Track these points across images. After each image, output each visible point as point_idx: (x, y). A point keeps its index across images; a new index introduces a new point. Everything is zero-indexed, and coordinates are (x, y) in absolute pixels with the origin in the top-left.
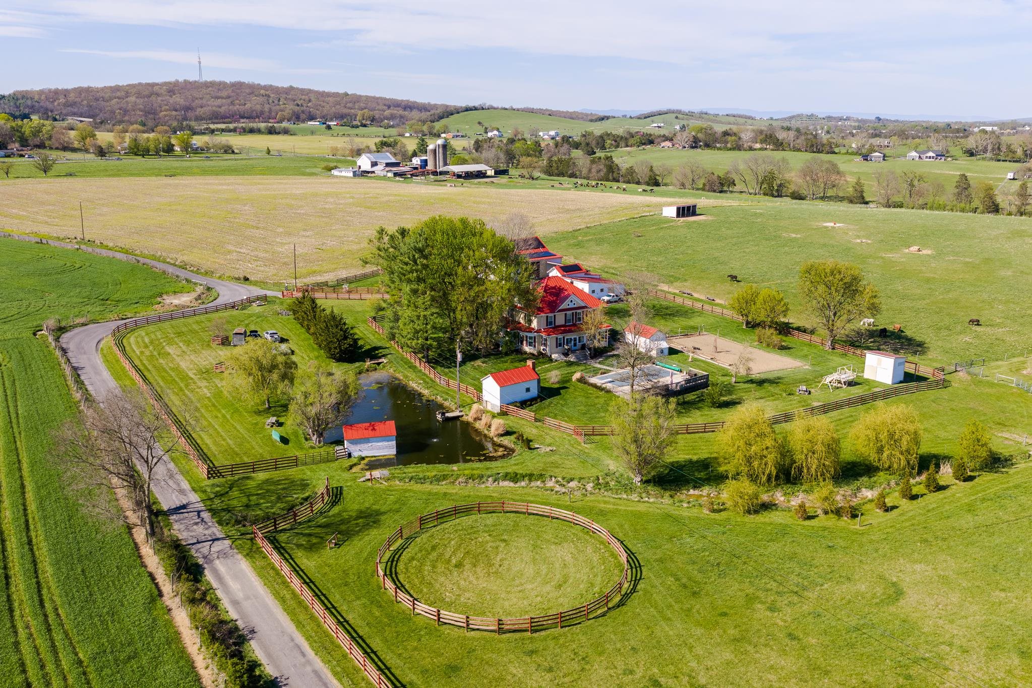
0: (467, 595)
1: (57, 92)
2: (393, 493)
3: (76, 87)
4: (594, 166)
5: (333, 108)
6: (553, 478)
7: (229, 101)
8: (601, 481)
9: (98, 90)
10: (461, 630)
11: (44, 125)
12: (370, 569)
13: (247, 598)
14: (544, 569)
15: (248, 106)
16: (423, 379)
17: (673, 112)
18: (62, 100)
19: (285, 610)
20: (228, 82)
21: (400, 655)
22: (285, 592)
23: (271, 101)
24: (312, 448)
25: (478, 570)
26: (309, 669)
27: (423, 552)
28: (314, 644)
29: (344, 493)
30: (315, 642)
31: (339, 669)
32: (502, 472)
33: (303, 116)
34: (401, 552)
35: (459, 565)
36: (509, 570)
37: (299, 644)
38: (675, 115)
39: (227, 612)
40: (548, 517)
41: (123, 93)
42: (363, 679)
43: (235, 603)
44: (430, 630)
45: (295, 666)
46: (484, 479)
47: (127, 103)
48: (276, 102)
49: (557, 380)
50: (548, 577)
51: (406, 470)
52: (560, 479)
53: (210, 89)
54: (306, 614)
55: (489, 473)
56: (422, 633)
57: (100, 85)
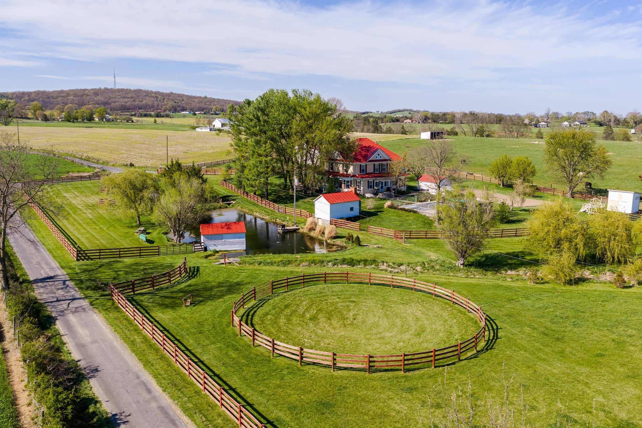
0: (327, 341)
1: (23, 94)
2: (245, 271)
3: (36, 90)
4: (366, 126)
5: (198, 105)
6: (385, 264)
7: (132, 99)
8: (426, 265)
9: (50, 93)
10: (327, 370)
11: (9, 103)
12: (225, 320)
13: (94, 342)
14: (399, 322)
15: (144, 102)
16: (265, 211)
17: (407, 110)
18: (26, 98)
19: (133, 351)
20: (132, 89)
21: (262, 392)
22: (136, 337)
23: (158, 100)
24: (174, 245)
25: (334, 322)
26: (154, 405)
27: (277, 309)
28: (163, 381)
29: (200, 270)
30: (164, 379)
31: (190, 405)
32: (340, 258)
33: (178, 109)
34: (255, 309)
35: (314, 318)
36: (363, 322)
37: (145, 381)
38: (409, 112)
39: (70, 353)
40: (389, 286)
41: (65, 94)
42: (220, 415)
43: (81, 346)
44: (292, 371)
45: (138, 402)
46: (325, 263)
47: (68, 99)
48: (162, 100)
49: (372, 206)
50: (405, 327)
51: (255, 258)
52: (390, 264)
53: (121, 93)
54: (156, 355)
55: (329, 259)
56: (284, 372)
57: (51, 90)
